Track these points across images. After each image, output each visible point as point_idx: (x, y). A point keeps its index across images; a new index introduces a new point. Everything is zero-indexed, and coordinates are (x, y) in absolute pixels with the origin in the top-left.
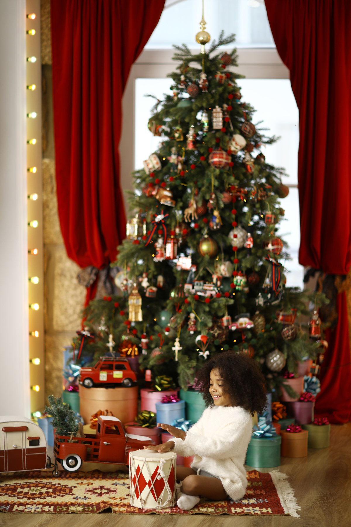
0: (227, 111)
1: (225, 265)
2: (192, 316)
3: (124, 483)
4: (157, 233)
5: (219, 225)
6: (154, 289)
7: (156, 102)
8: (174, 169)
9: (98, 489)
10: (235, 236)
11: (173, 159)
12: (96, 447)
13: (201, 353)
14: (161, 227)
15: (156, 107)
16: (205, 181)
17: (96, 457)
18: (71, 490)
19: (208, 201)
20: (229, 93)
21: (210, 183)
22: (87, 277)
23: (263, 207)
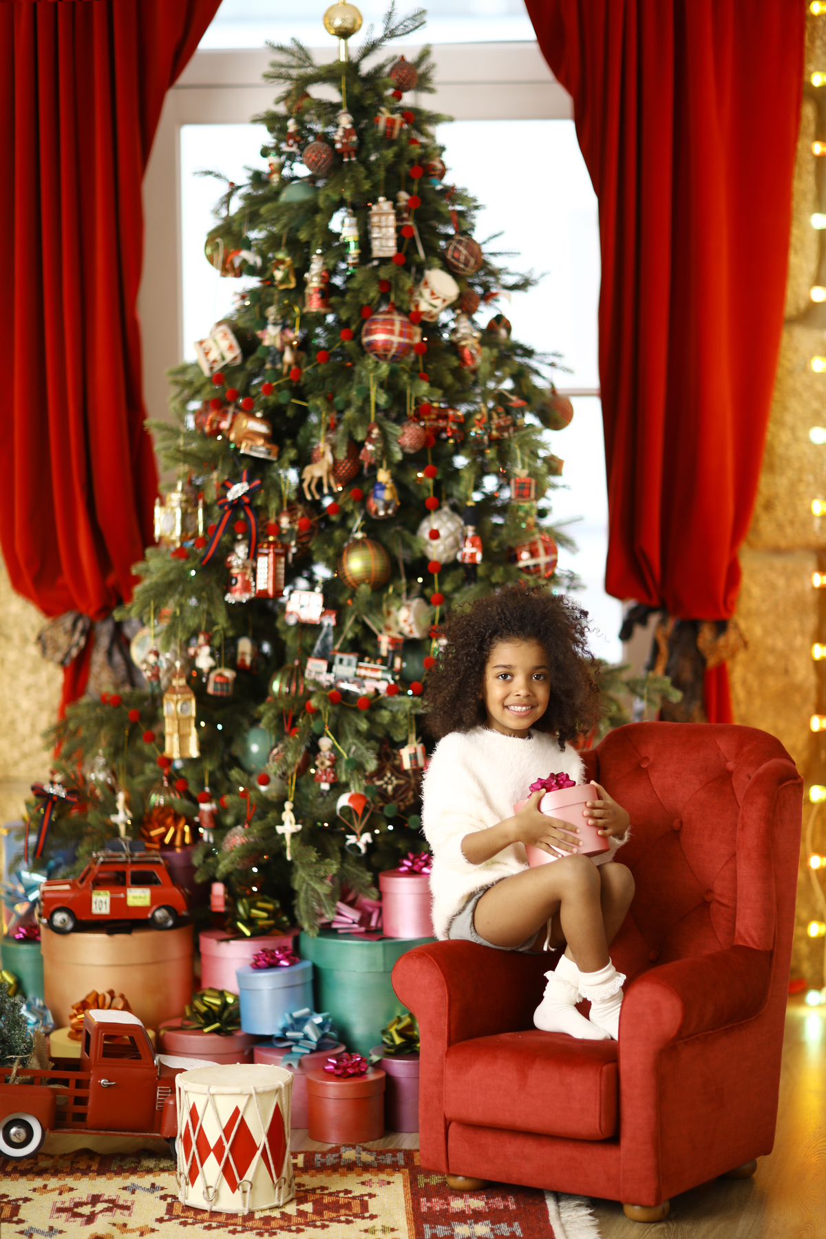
0: (407, 209)
1: (408, 607)
2: (325, 743)
3: (153, 1185)
4: (231, 530)
5: (392, 506)
6: (229, 674)
7: (226, 189)
8: (274, 363)
9: (86, 1204)
10: (435, 535)
11: (271, 336)
12: (80, 1093)
13: (352, 839)
14: (242, 515)
15: (227, 200)
16: (354, 393)
17: (82, 1117)
18: (16, 1210)
19: (361, 445)
20: (411, 162)
21: (367, 399)
22: (63, 640)
23: (504, 456)
